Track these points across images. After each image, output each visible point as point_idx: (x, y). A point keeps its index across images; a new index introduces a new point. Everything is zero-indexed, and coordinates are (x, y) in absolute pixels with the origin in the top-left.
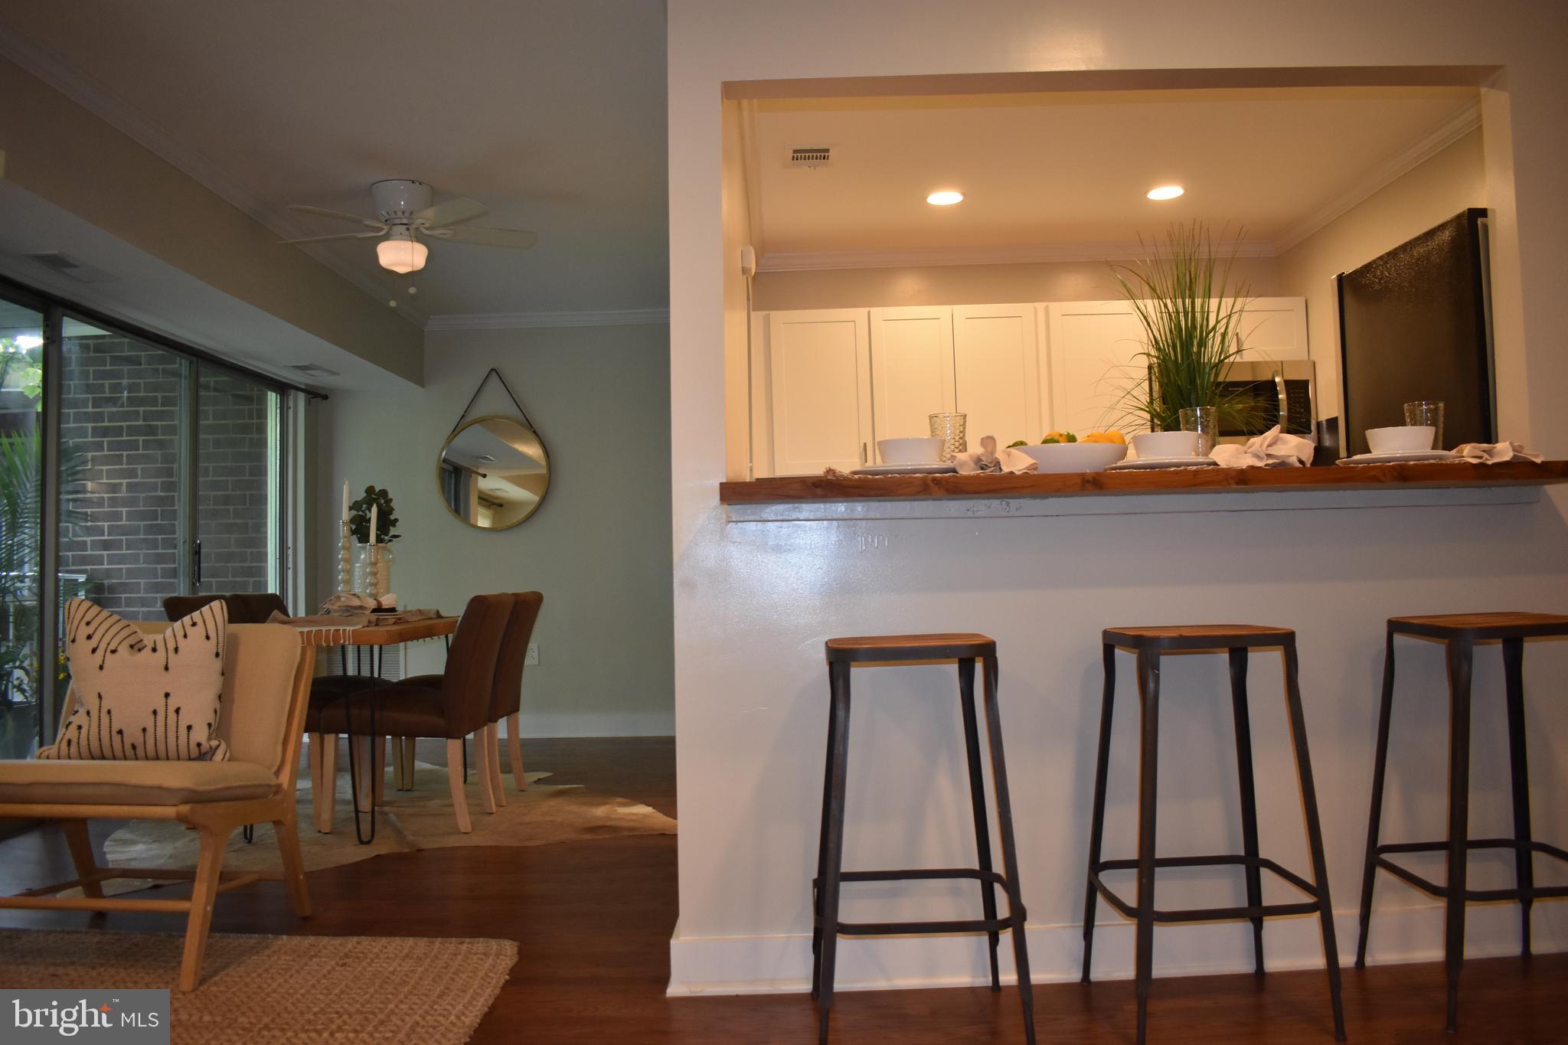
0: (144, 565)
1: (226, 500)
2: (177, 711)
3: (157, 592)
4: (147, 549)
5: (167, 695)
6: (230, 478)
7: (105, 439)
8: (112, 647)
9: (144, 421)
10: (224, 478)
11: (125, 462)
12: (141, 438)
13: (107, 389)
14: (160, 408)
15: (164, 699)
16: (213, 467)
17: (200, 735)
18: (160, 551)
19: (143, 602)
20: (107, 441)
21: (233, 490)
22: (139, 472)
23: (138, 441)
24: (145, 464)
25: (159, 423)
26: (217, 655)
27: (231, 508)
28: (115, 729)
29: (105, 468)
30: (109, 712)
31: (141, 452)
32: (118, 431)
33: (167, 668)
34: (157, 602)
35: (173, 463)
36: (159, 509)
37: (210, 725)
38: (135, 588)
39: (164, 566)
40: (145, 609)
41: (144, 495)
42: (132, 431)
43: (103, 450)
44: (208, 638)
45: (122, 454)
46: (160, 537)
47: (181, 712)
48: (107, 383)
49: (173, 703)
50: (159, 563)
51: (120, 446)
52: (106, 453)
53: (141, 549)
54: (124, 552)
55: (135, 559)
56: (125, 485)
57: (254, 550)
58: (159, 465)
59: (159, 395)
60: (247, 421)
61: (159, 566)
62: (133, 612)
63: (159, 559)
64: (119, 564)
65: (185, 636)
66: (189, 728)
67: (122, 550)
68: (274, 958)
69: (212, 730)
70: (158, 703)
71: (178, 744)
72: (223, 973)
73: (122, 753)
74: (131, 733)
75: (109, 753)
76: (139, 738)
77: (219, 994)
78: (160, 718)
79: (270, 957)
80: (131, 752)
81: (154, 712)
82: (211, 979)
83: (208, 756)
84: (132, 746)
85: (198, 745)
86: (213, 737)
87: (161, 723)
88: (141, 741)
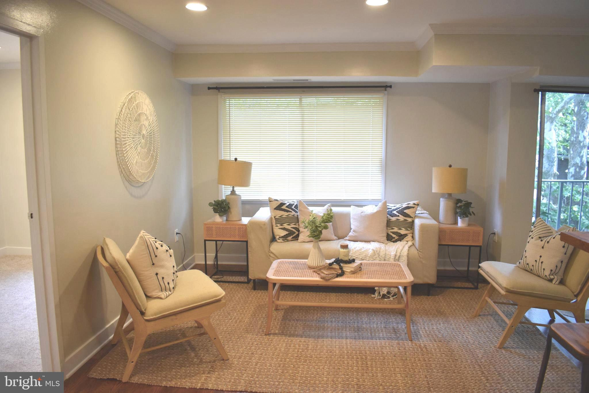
2: (542, 262)
5: (541, 256)
8: (533, 237)
17: (547, 273)
26: (564, 247)
28: (527, 263)
33: (543, 248)
37: (551, 270)
47: (543, 263)
65: (554, 238)
66: (544, 269)
68: (538, 354)
69: (552, 272)
70: (538, 258)
71: (541, 273)
72: (516, 349)
73: (529, 270)
74: (530, 265)
75: (527, 269)
76: (532, 268)
77: (500, 352)
78: (537, 263)
79: (538, 353)
80: (532, 271)
81: (536, 261)
82: (511, 348)
83: (551, 280)
84: (531, 269)
85: (546, 276)
86: (552, 275)
87: (537, 265)
88: (533, 269)
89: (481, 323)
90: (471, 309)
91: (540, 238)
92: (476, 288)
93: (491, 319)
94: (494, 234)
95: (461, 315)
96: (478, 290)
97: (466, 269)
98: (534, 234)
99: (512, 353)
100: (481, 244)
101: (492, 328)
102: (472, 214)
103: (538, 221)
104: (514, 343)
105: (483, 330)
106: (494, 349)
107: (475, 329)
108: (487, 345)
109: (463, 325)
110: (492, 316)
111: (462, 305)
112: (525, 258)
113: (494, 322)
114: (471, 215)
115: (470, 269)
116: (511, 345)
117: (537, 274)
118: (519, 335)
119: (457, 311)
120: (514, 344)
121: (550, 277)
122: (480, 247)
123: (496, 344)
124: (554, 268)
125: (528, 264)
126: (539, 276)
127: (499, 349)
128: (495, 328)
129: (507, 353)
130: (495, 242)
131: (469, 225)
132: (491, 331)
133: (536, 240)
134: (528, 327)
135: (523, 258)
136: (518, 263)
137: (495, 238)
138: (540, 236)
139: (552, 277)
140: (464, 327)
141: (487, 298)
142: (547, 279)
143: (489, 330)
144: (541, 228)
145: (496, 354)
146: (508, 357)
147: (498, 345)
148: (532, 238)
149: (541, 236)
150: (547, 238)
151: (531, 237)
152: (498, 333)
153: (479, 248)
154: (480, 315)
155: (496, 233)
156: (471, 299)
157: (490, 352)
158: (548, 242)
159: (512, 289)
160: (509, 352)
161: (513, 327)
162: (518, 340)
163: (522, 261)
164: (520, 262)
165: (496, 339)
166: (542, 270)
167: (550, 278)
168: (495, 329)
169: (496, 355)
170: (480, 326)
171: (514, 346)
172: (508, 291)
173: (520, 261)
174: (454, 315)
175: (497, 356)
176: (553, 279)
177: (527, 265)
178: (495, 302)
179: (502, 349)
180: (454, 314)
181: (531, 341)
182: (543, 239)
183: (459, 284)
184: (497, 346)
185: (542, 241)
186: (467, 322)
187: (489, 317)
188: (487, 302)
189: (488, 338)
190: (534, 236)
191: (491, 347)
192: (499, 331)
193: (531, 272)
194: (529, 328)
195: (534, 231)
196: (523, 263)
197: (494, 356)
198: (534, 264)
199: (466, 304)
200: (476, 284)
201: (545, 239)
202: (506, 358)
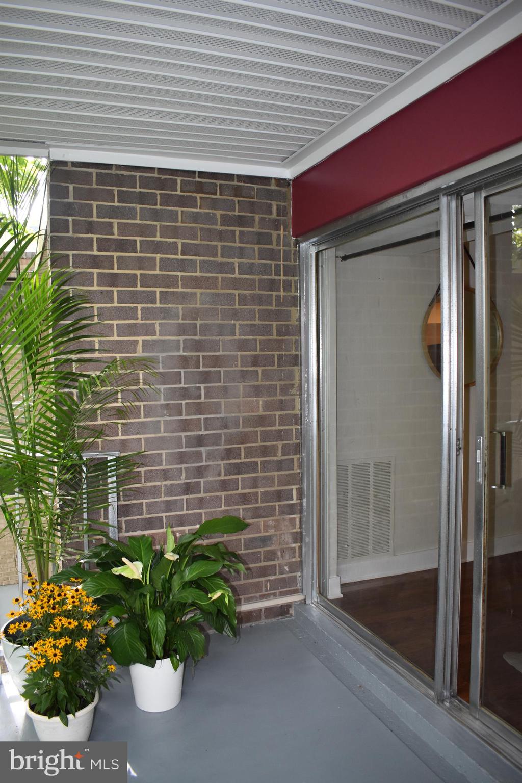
0: (166, 434)
1: (255, 361)
3: (181, 463)
4: (169, 416)
6: (258, 338)
7: (115, 289)
9: (161, 270)
10: (251, 337)
11: (139, 316)
12: (158, 290)
13: (115, 230)
14: (180, 257)
16: (240, 325)
18: (184, 417)
19: (165, 475)
20: (118, 291)
21: (262, 350)
22: (157, 328)
23: (155, 292)
24: (163, 319)
25: (180, 274)
27: (260, 369)
29: (115, 322)
31: (158, 305)
32: (131, 281)
34: (181, 475)
35: (197, 320)
36: (182, 371)
38: (157, 460)
39: (188, 434)
40: (168, 483)
41: (164, 354)
42: (146, 280)
43: (113, 302)
45: (137, 308)
46: (184, 402)
48: (115, 222)
50: (184, 430)
51: (134, 297)
52: (116, 305)
53: (163, 416)
54: (142, 419)
55: (156, 427)
56: (140, 343)
57: (283, 413)
58: (180, 321)
59: (180, 242)
60: (273, 277)
61: (183, 434)
62: (155, 487)
63: (185, 426)
64: (138, 434)
67: (139, 418)
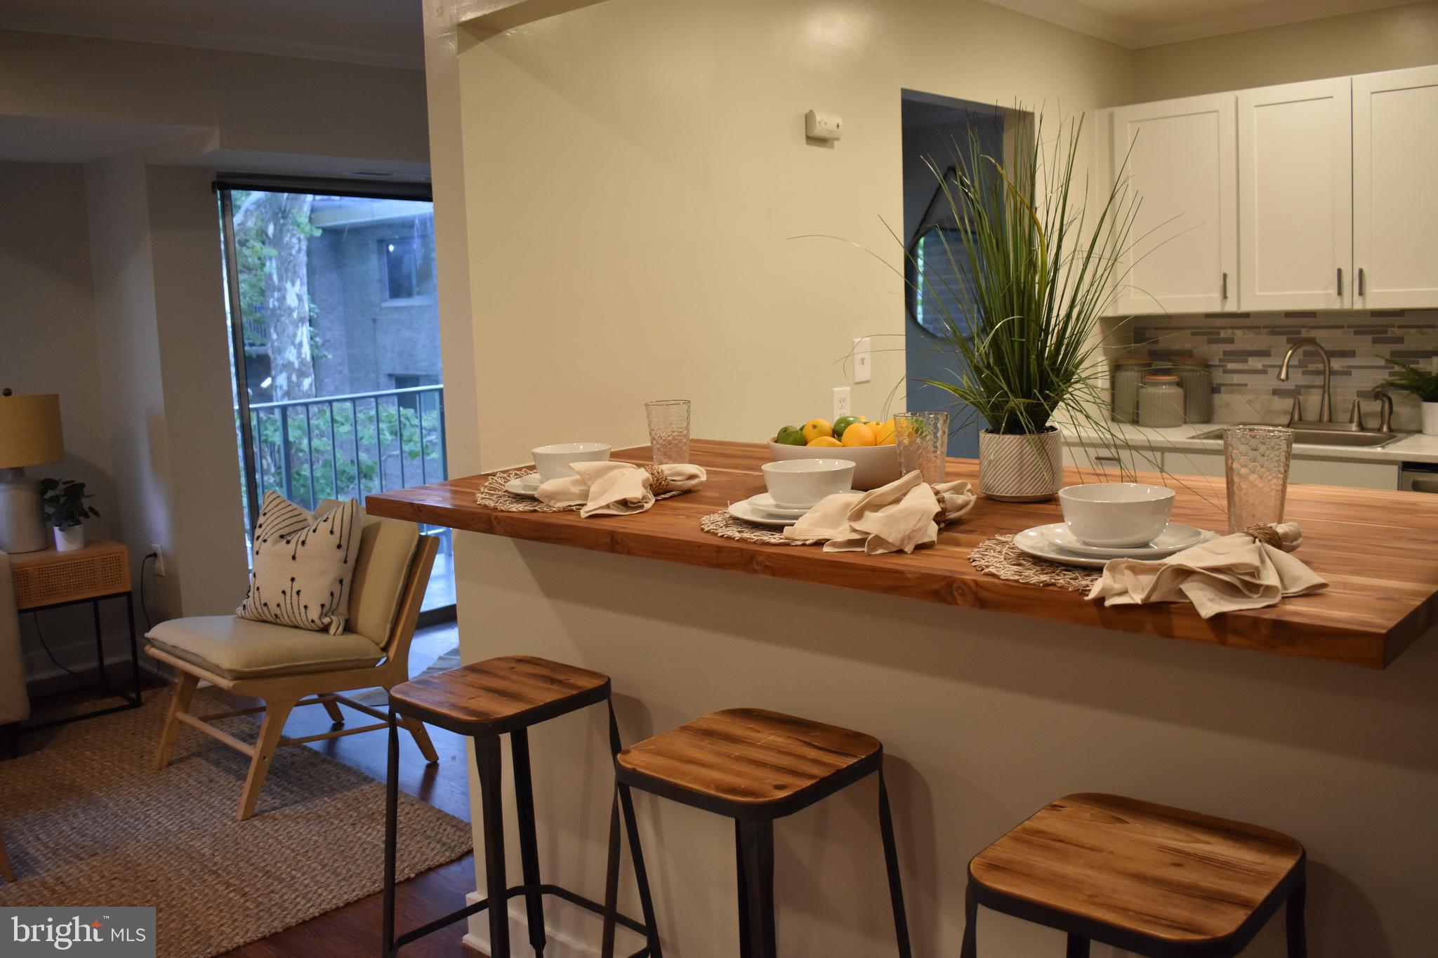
2: (298, 593)
5: (293, 579)
8: (266, 538)
15: (291, 583)
17: (314, 613)
26: (339, 546)
28: (263, 602)
30: (258, 589)
33: (294, 558)
37: (323, 606)
44: (332, 532)
47: (301, 594)
49: (296, 587)
65: (314, 531)
66: (306, 607)
68: (333, 803)
69: (326, 609)
70: (287, 585)
71: (301, 618)
72: (284, 808)
73: (271, 619)
74: (272, 606)
75: (265, 618)
76: (275, 610)
77: (249, 828)
78: (288, 597)
79: (333, 800)
80: (278, 620)
81: (284, 592)
82: (270, 811)
83: (325, 629)
84: (276, 615)
85: (313, 621)
86: (326, 616)
87: (288, 601)
88: (278, 613)
89: (180, 779)
90: (142, 757)
91: (282, 537)
92: (136, 704)
93: (201, 764)
94: (153, 558)
95: (122, 777)
96: (141, 708)
97: (94, 664)
98: (266, 531)
99: (276, 819)
100: (128, 588)
101: (211, 781)
102: (90, 514)
103: (270, 499)
104: (273, 798)
105: (190, 794)
106: (233, 826)
107: (170, 797)
108: (213, 824)
109: (138, 799)
110: (200, 756)
111: (116, 753)
112: (257, 593)
113: (211, 768)
114: (87, 516)
115: (108, 661)
116: (267, 803)
117: (290, 623)
118: (278, 777)
119: (107, 771)
120: (274, 800)
121: (323, 621)
122: (128, 594)
123: (234, 814)
124: (325, 599)
125: (265, 605)
126: (296, 627)
127: (245, 822)
128: (217, 779)
129: (266, 824)
130: (161, 576)
131: (87, 544)
132: (211, 789)
133: (275, 543)
134: (291, 753)
135: (251, 594)
136: (241, 608)
137: (157, 565)
138: (283, 534)
139: (327, 620)
140: (142, 803)
141: (181, 715)
142: (317, 628)
143: (205, 790)
144: (278, 514)
145: (243, 834)
146: (271, 832)
147: (239, 814)
148: (265, 541)
149: (283, 532)
150: (300, 533)
151: (260, 539)
152: (230, 789)
153: (124, 599)
154: (170, 764)
155: (159, 552)
156: (133, 734)
157: (227, 836)
158: (303, 543)
159: (246, 670)
160: (270, 821)
161: (266, 760)
162: (282, 788)
163: (249, 602)
164: (244, 606)
165: (229, 802)
166: (302, 609)
167: (323, 623)
168: (218, 782)
169: (243, 838)
170: (180, 788)
171: (275, 805)
172: (238, 676)
173: (245, 602)
174: (103, 783)
175: (246, 838)
176: (329, 624)
177: (265, 608)
178: (205, 719)
179: (253, 819)
180: (103, 780)
181: (310, 780)
182: (290, 538)
183: (87, 707)
184: (240, 817)
185: (288, 542)
186: (145, 788)
187: (195, 761)
188: (181, 723)
189: (210, 806)
190: (269, 534)
191: (225, 824)
192: (230, 782)
193: (276, 621)
194: (294, 755)
195: (266, 524)
196: (253, 606)
197: (238, 840)
198: (280, 599)
199: (125, 748)
200: (134, 695)
201: (296, 538)
202: (268, 834)
